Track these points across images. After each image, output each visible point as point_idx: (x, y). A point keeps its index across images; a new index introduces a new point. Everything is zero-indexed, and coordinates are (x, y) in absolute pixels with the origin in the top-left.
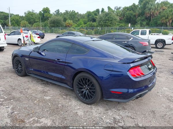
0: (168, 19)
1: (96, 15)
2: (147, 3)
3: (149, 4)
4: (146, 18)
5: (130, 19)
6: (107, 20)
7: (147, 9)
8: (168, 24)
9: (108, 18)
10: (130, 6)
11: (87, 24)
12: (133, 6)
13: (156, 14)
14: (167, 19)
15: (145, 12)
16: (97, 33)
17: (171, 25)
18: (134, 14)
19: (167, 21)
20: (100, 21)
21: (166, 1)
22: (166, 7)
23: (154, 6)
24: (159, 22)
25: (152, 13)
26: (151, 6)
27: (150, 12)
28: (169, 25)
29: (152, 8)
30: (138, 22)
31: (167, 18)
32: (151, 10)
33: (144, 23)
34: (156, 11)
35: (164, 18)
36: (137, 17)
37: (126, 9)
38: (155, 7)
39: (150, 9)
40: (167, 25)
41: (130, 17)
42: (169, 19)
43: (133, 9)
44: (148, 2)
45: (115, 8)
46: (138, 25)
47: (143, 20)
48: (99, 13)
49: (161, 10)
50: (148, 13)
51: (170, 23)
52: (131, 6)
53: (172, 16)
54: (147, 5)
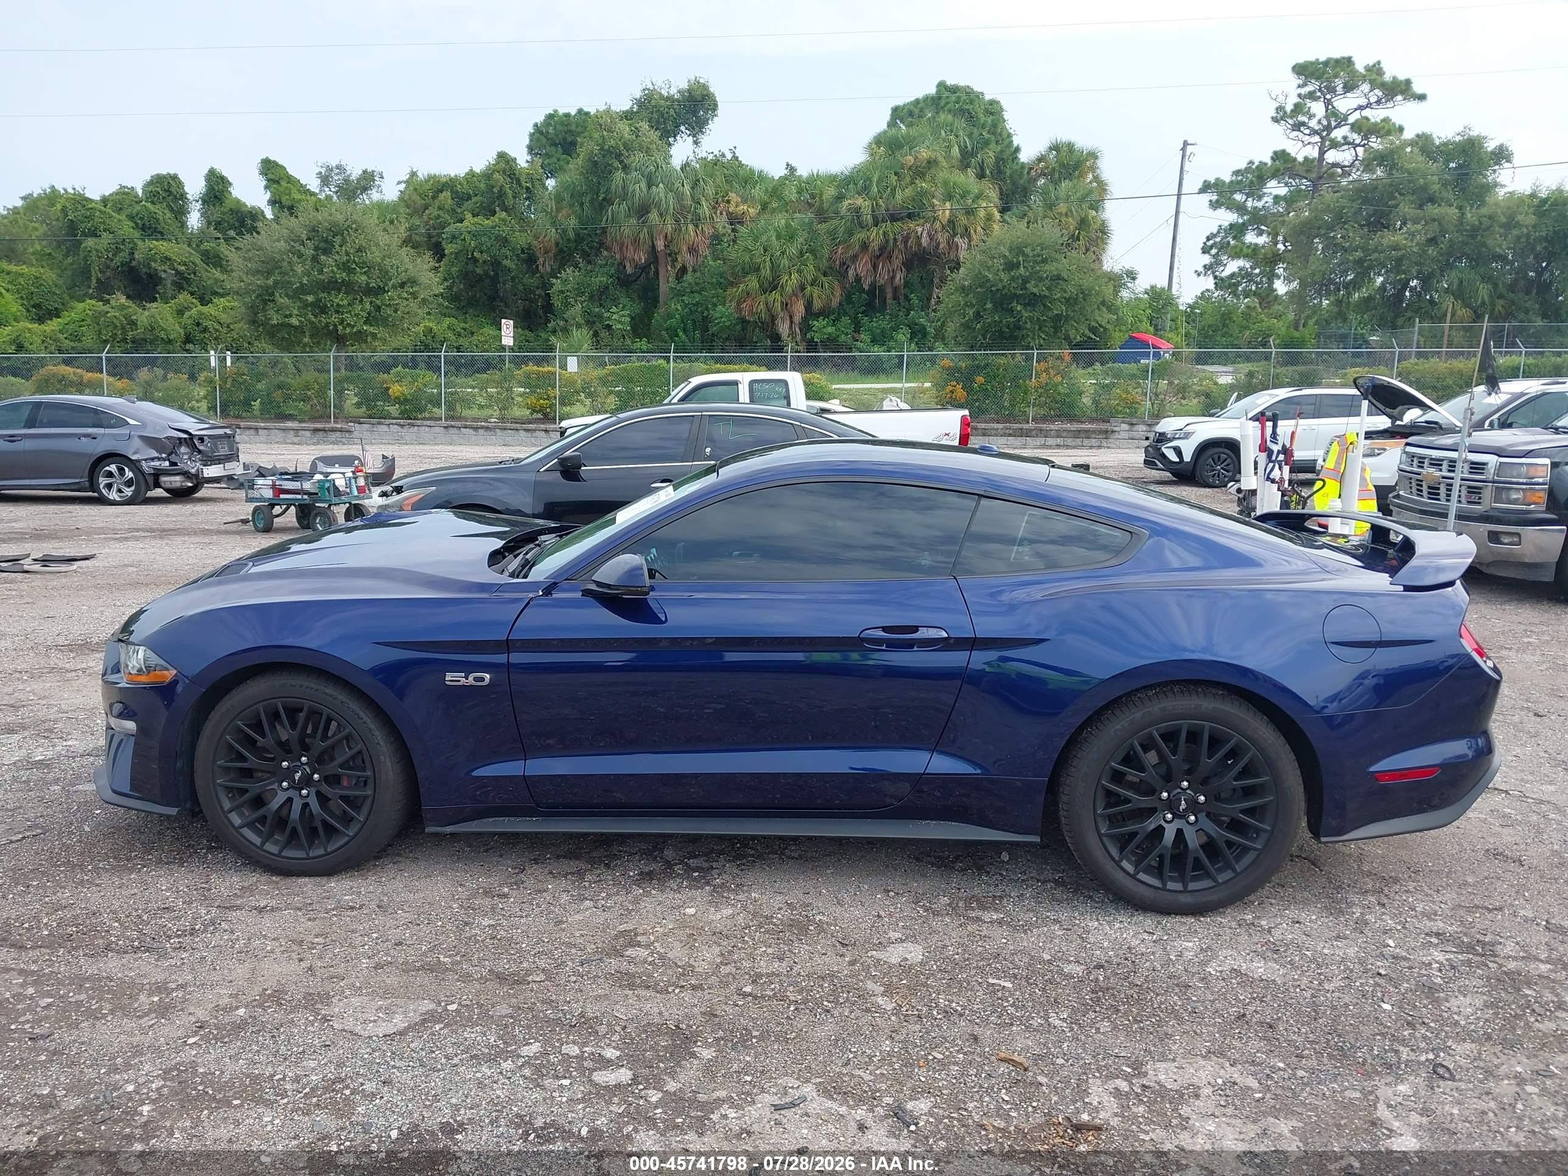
0: (775, 288)
1: (150, 228)
2: (617, 164)
3: (626, 168)
4: (624, 281)
5: (495, 281)
6: (333, 286)
7: (619, 208)
8: (783, 329)
9: (345, 267)
10: (471, 174)
11: (67, 317)
12: (496, 176)
13: (693, 250)
14: (775, 295)
15: (604, 231)
16: (247, 404)
17: (803, 340)
18: (521, 239)
19: (778, 305)
20: (266, 297)
21: (729, 156)
22: (745, 201)
23: (669, 188)
24: (723, 313)
25: (660, 244)
26: (649, 186)
27: (644, 235)
28: (792, 334)
29: (658, 205)
30: (567, 305)
31: (772, 285)
32: (654, 216)
33: (620, 317)
34: (691, 227)
35: (753, 283)
36: (545, 265)
37: (446, 195)
38: (680, 197)
39: (643, 211)
40: (776, 338)
41: (496, 264)
42: (789, 289)
43: (501, 194)
44: (618, 156)
45: (325, 180)
46: (576, 333)
47: (601, 296)
48: (180, 213)
49: (722, 223)
50: (636, 241)
51: (797, 319)
52: (487, 175)
53: (799, 271)
54: (619, 175)
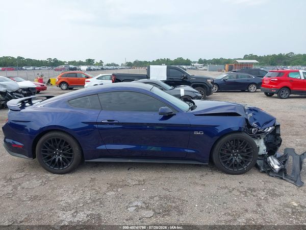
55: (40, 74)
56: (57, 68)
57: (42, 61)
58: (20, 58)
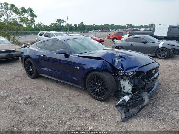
55: (109, 33)
56: (126, 30)
57: (123, 26)
58: (112, 25)
